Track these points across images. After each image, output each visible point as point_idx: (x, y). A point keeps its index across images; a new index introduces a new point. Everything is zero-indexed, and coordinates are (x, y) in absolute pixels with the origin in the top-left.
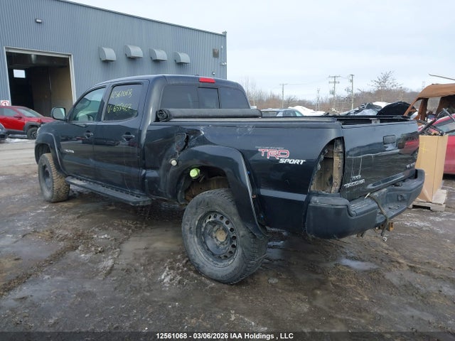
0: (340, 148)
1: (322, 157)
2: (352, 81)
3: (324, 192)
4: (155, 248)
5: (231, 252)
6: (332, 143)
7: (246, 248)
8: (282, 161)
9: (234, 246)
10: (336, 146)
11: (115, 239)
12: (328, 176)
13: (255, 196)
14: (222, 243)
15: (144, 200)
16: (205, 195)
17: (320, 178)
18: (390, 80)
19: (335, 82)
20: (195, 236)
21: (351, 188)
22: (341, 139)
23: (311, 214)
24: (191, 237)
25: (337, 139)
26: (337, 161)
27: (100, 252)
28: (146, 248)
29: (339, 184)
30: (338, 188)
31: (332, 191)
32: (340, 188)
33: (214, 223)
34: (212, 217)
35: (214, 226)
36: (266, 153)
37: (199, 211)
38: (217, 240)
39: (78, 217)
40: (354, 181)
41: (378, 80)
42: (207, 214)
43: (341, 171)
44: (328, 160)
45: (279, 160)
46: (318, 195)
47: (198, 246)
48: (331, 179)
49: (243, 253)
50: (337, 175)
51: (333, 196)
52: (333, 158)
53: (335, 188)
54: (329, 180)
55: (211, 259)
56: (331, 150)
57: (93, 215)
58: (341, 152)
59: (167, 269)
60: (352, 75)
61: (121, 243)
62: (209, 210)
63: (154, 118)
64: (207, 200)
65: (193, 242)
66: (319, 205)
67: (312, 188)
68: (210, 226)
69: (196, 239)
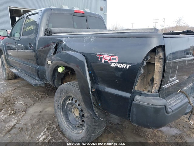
0: (161, 55)
1: (145, 63)
2: (164, 21)
3: (146, 92)
4: (46, 111)
5: (81, 125)
6: (154, 50)
7: (89, 125)
8: (113, 65)
9: (83, 121)
10: (158, 53)
11: (26, 104)
12: (150, 78)
13: (94, 90)
14: (77, 117)
15: (41, 83)
16: (65, 85)
17: (143, 80)
18: (182, 21)
19: (156, 22)
20: (61, 111)
21: (168, 88)
22: (163, 47)
23: (134, 110)
24: (59, 111)
25: (158, 47)
26: (158, 66)
27: (13, 114)
28: (41, 112)
29: (159, 85)
30: (157, 88)
31: (153, 91)
32: (160, 89)
33: (72, 104)
34: (71, 100)
35: (72, 106)
36: (101, 58)
37: (62, 95)
38: (75, 115)
39: (14, 89)
40: (171, 82)
41: (177, 21)
42: (67, 98)
43: (161, 75)
44: (151, 65)
45: (111, 64)
46: (140, 94)
47: (63, 118)
48: (152, 80)
49: (87, 128)
50: (157, 78)
51: (153, 96)
52: (154, 64)
53: (155, 88)
54: (151, 81)
55: (70, 126)
56: (153, 56)
57: (23, 88)
58: (162, 59)
59: (46, 129)
60: (164, 19)
61: (28, 107)
62: (68, 95)
63: (44, 34)
64: (66, 89)
65: (60, 114)
66: (141, 103)
67: (136, 88)
68: (69, 106)
69: (62, 113)
